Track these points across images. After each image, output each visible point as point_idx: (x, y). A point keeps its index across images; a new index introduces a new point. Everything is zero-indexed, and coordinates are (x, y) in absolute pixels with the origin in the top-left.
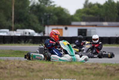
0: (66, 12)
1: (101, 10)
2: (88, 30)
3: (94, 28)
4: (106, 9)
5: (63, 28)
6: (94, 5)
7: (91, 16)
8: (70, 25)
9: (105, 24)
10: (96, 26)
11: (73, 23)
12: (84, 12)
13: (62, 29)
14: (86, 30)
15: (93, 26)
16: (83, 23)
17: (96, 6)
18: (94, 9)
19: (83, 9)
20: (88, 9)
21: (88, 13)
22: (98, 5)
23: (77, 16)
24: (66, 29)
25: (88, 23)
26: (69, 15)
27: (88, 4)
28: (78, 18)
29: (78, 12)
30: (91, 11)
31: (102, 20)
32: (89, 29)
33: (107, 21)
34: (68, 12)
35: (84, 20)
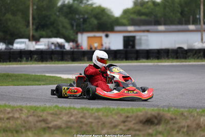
0: (109, 13)
1: (157, 9)
2: (137, 38)
3: (146, 34)
4: (165, 8)
5: (102, 35)
6: (147, 2)
7: (143, 17)
8: (112, 30)
9: (161, 28)
10: (148, 31)
11: (117, 28)
12: (134, 13)
13: (101, 37)
14: (134, 37)
15: (144, 31)
16: (131, 28)
18: (147, 8)
19: (133, 8)
20: (139, 8)
21: (139, 13)
23: (124, 18)
24: (107, 36)
25: (137, 28)
26: (113, 16)
28: (125, 21)
29: (126, 12)
30: (144, 10)
31: (158, 23)
32: (138, 36)
33: (165, 24)
34: (112, 13)
35: (133, 23)
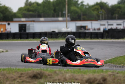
0: (10, 10)
1: (39, 7)
2: (27, 25)
3: (33, 23)
5: (6, 23)
6: (34, 3)
7: (31, 13)
8: (12, 21)
9: (42, 19)
10: (34, 21)
11: (15, 19)
12: (25, 10)
13: (5, 25)
14: (25, 25)
15: (31, 21)
16: (23, 19)
17: (35, 4)
18: (33, 7)
19: (24, 7)
20: (28, 7)
21: (28, 10)
22: (37, 4)
23: (19, 13)
24: (9, 24)
25: (27, 19)
26: (12, 12)
27: (28, 3)
28: (20, 15)
29: (20, 9)
30: (31, 9)
31: (40, 16)
32: (28, 24)
33: (44, 17)
34: (12, 10)
35: (25, 16)
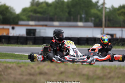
0: (12, 11)
1: (50, 8)
2: (37, 31)
3: (44, 28)
4: (56, 8)
6: (42, 3)
8: (17, 24)
10: (46, 26)
11: (21, 23)
13: (9, 29)
14: (35, 30)
15: (43, 26)
16: (32, 23)
17: (44, 5)
18: (42, 8)
19: (30, 8)
22: (47, 4)
24: (13, 28)
25: (37, 23)
26: (15, 13)
27: (35, 2)
30: (39, 10)
32: (38, 29)
34: (14, 10)
